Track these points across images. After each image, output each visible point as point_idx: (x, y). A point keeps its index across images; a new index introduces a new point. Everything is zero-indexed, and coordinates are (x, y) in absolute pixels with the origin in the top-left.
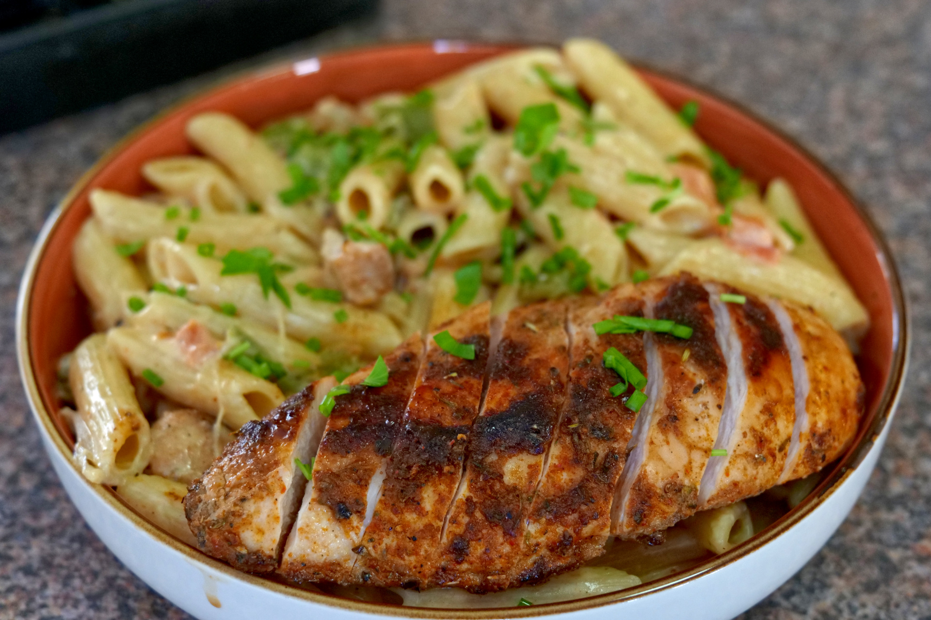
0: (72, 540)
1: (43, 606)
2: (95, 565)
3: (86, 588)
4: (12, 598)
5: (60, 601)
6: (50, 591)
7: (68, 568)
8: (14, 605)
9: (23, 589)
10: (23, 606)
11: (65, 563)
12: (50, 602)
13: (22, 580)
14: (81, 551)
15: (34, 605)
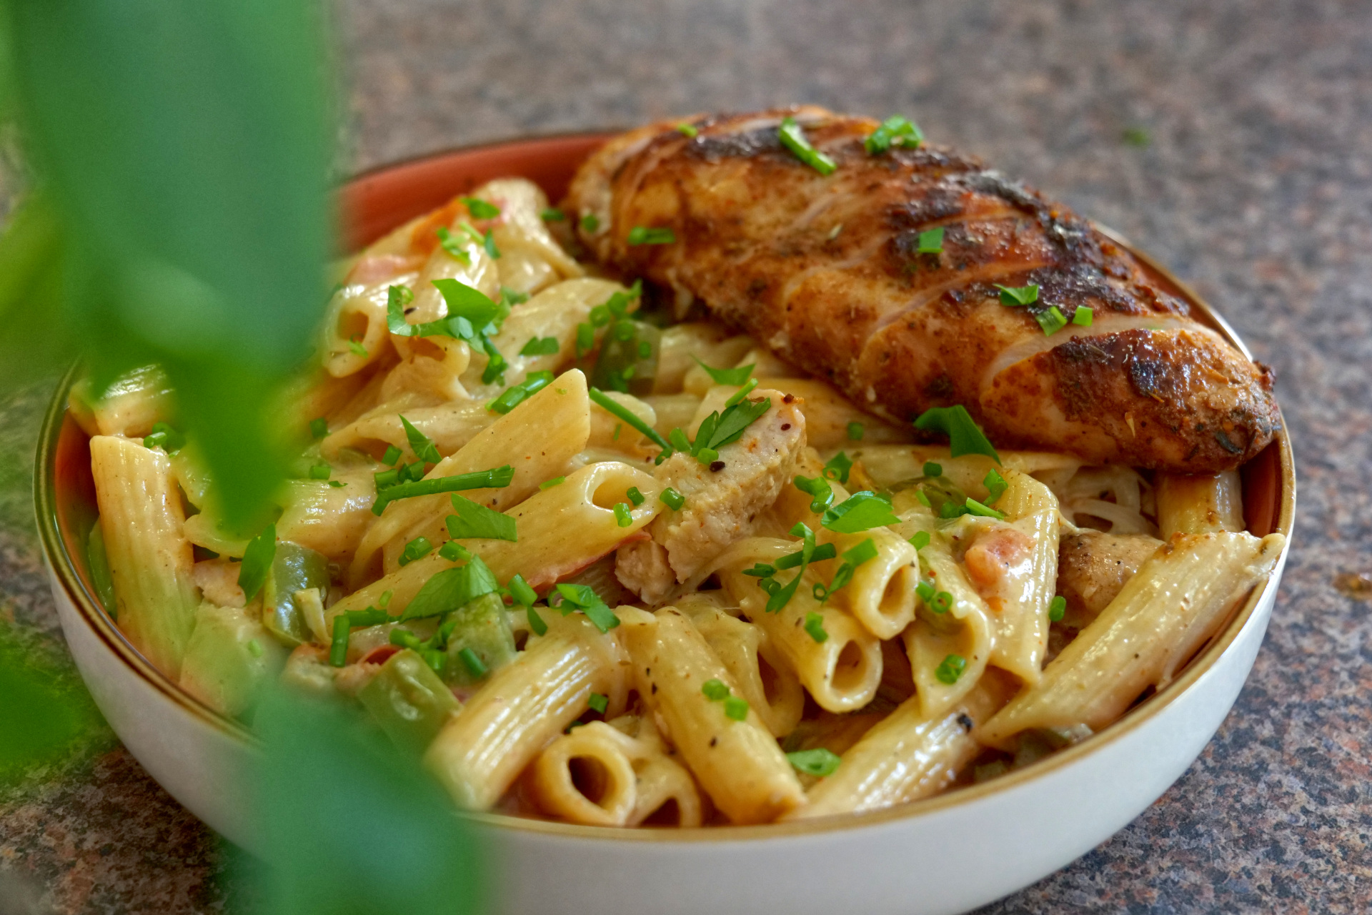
0: (1198, 835)
1: (1305, 811)
2: (1210, 796)
3: (1247, 788)
4: (1323, 846)
5: (1286, 801)
6: (1284, 816)
7: (1237, 818)
8: (1329, 838)
9: (1303, 842)
10: (1325, 829)
11: (1234, 824)
12: (1295, 809)
13: (1293, 850)
14: (1203, 819)
15: (1312, 820)
